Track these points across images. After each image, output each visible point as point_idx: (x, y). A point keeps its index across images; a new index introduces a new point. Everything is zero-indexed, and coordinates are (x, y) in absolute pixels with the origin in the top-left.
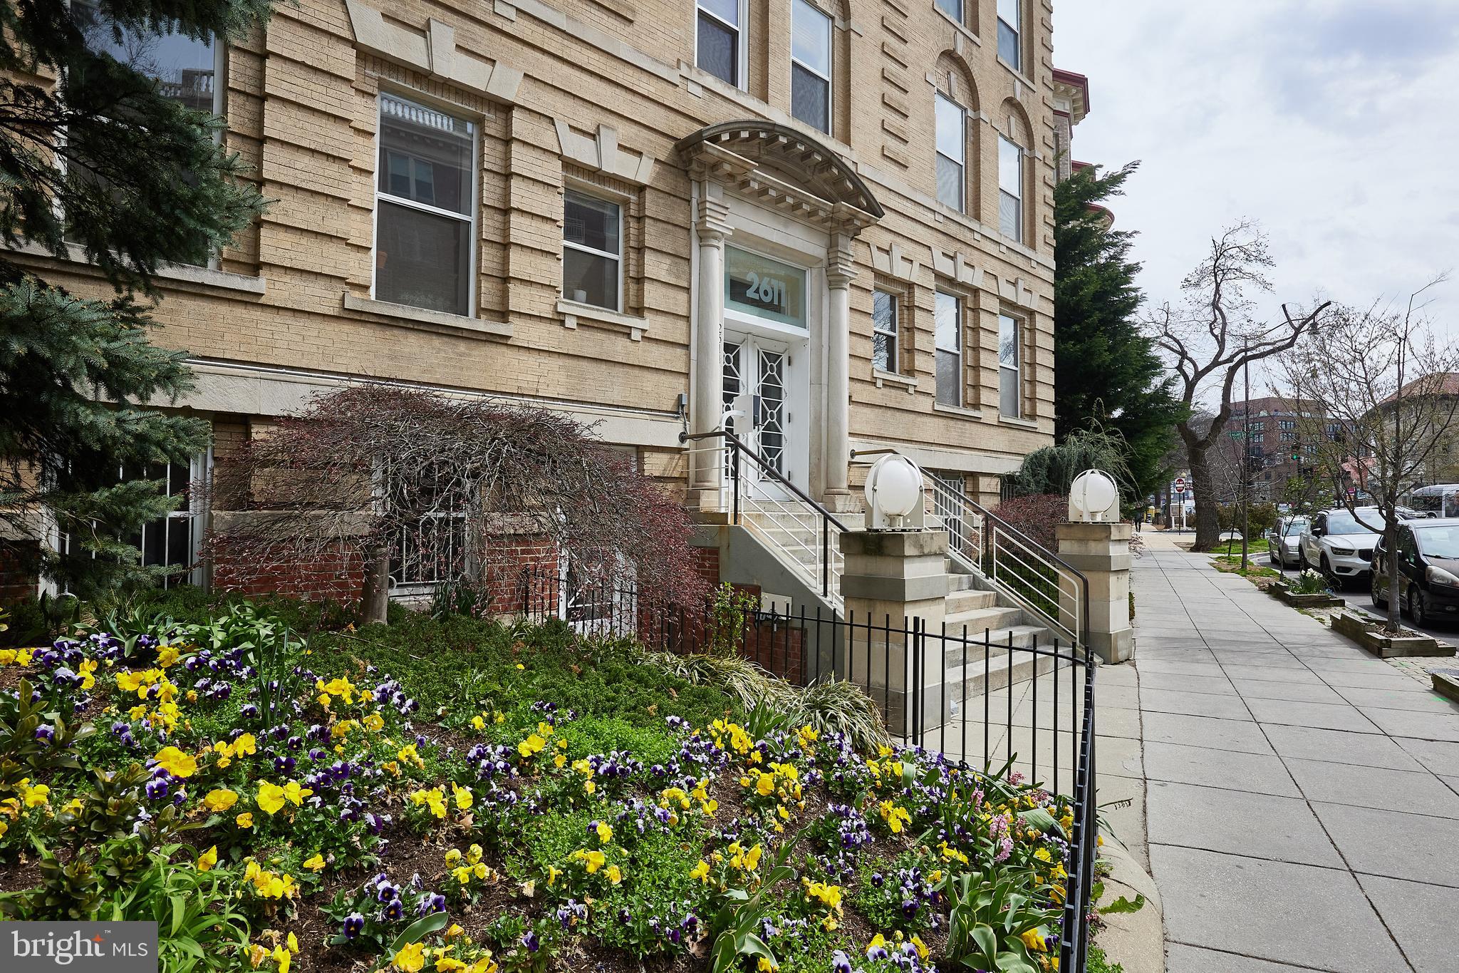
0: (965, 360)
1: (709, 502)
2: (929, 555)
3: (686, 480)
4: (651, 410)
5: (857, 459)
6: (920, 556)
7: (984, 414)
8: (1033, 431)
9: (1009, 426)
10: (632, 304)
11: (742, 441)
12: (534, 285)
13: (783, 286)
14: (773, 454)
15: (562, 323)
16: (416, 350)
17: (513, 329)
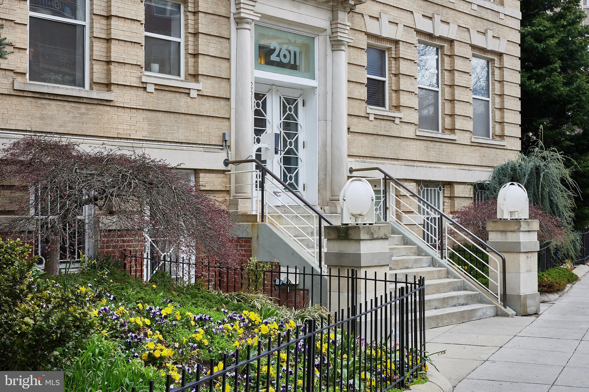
0: (443, 95)
1: (244, 207)
2: (376, 239)
3: (228, 192)
4: (204, 144)
5: (355, 174)
6: (371, 240)
7: (457, 137)
8: (503, 148)
9: (480, 145)
10: (191, 72)
11: (268, 167)
12: (127, 65)
13: (297, 50)
14: (292, 171)
15: (145, 88)
16: (56, 112)
17: (113, 95)
